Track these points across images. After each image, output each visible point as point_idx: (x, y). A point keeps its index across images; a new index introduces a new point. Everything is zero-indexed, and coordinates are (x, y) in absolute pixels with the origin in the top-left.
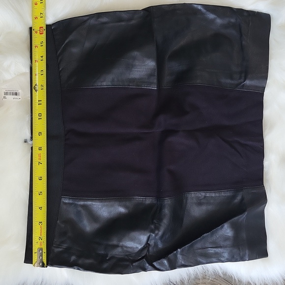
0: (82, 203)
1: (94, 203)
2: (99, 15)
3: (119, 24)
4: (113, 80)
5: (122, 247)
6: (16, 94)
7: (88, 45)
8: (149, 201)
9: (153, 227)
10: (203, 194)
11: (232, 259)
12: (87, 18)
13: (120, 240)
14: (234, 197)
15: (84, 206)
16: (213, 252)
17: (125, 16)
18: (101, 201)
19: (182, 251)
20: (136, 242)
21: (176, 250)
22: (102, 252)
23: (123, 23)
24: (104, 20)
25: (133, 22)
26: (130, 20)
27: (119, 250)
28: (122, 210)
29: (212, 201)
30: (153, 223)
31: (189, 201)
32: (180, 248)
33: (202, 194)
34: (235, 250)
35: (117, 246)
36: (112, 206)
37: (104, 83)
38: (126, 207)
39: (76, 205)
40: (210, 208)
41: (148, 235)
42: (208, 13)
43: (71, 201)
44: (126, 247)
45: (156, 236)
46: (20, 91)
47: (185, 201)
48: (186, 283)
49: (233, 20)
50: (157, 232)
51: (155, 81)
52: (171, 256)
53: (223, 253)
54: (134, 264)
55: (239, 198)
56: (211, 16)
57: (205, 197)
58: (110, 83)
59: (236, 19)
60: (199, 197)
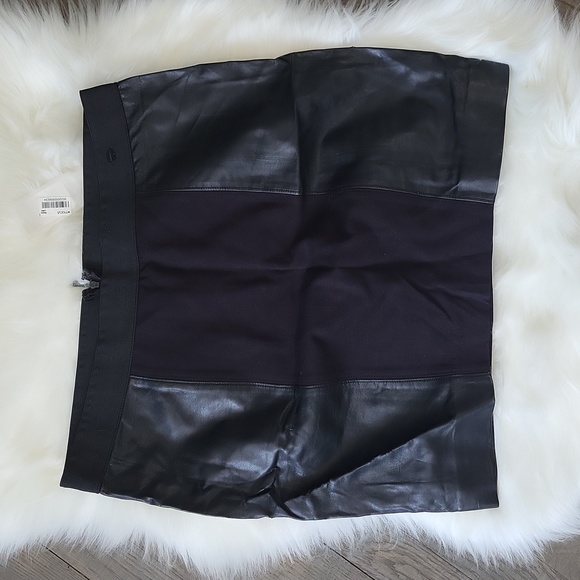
0: (164, 389)
1: (185, 391)
2: (203, 68)
3: (237, 83)
4: (223, 179)
5: (231, 469)
6: (62, 205)
7: (184, 118)
8: (280, 391)
9: (284, 436)
10: (381, 385)
11: (431, 506)
12: (182, 73)
13: (227, 458)
14: (435, 392)
15: (167, 395)
16: (395, 491)
17: (247, 70)
18: (197, 386)
19: (338, 485)
20: (254, 462)
21: (327, 481)
22: (197, 476)
23: (244, 82)
24: (212, 76)
25: (261, 80)
26: (255, 76)
27: (226, 474)
28: (234, 406)
29: (396, 398)
30: (284, 430)
31: (355, 396)
32: (334, 478)
33: (377, 385)
34: (436, 490)
35: (222, 467)
36: (216, 398)
37: (208, 184)
38: (240, 401)
39: (155, 393)
40: (392, 409)
41: (276, 451)
42: (395, 63)
43: (146, 386)
44: (237, 470)
45: (289, 453)
46: (68, 199)
47: (346, 396)
48: (351, 547)
49: (439, 75)
50: (290, 446)
51: (297, 181)
52: (317, 492)
53: (413, 493)
54: (250, 501)
55: (444, 393)
56: (402, 69)
57: (383, 390)
58: (217, 184)
59: (445, 74)
60: (374, 390)
